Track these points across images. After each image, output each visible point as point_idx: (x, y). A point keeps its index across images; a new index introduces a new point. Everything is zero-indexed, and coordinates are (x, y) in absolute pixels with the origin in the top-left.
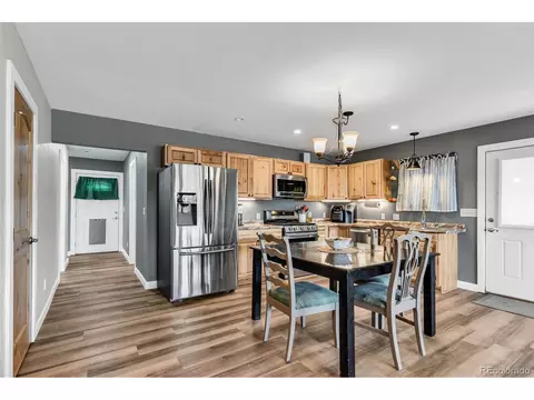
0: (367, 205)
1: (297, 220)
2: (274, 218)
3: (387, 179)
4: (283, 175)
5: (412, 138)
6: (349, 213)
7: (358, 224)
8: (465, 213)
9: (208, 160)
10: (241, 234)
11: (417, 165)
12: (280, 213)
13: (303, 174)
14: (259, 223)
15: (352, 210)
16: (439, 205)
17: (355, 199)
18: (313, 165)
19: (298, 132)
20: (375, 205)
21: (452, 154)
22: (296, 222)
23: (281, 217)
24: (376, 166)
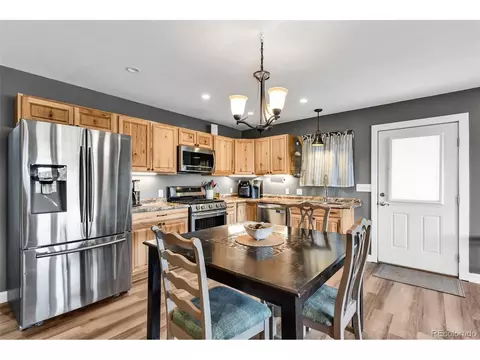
0: (272, 181)
1: (204, 197)
2: (179, 195)
3: (292, 155)
4: (189, 147)
5: (316, 114)
6: (256, 188)
7: (264, 199)
8: (361, 188)
9: (92, 123)
10: (137, 218)
11: (321, 141)
12: (185, 189)
13: (210, 147)
14: (162, 202)
15: (258, 185)
16: (339, 180)
17: (261, 174)
18: (221, 138)
19: (206, 97)
20: (280, 181)
21: (349, 132)
22: (203, 199)
23: (187, 194)
24: (282, 141)
